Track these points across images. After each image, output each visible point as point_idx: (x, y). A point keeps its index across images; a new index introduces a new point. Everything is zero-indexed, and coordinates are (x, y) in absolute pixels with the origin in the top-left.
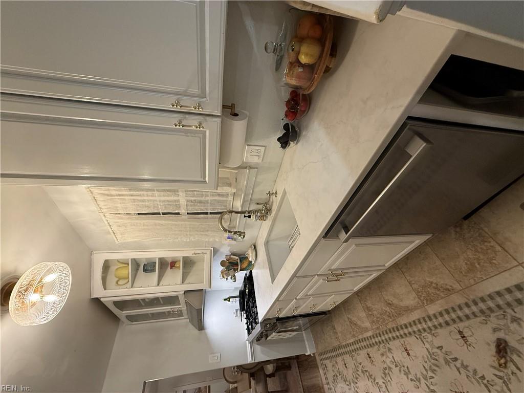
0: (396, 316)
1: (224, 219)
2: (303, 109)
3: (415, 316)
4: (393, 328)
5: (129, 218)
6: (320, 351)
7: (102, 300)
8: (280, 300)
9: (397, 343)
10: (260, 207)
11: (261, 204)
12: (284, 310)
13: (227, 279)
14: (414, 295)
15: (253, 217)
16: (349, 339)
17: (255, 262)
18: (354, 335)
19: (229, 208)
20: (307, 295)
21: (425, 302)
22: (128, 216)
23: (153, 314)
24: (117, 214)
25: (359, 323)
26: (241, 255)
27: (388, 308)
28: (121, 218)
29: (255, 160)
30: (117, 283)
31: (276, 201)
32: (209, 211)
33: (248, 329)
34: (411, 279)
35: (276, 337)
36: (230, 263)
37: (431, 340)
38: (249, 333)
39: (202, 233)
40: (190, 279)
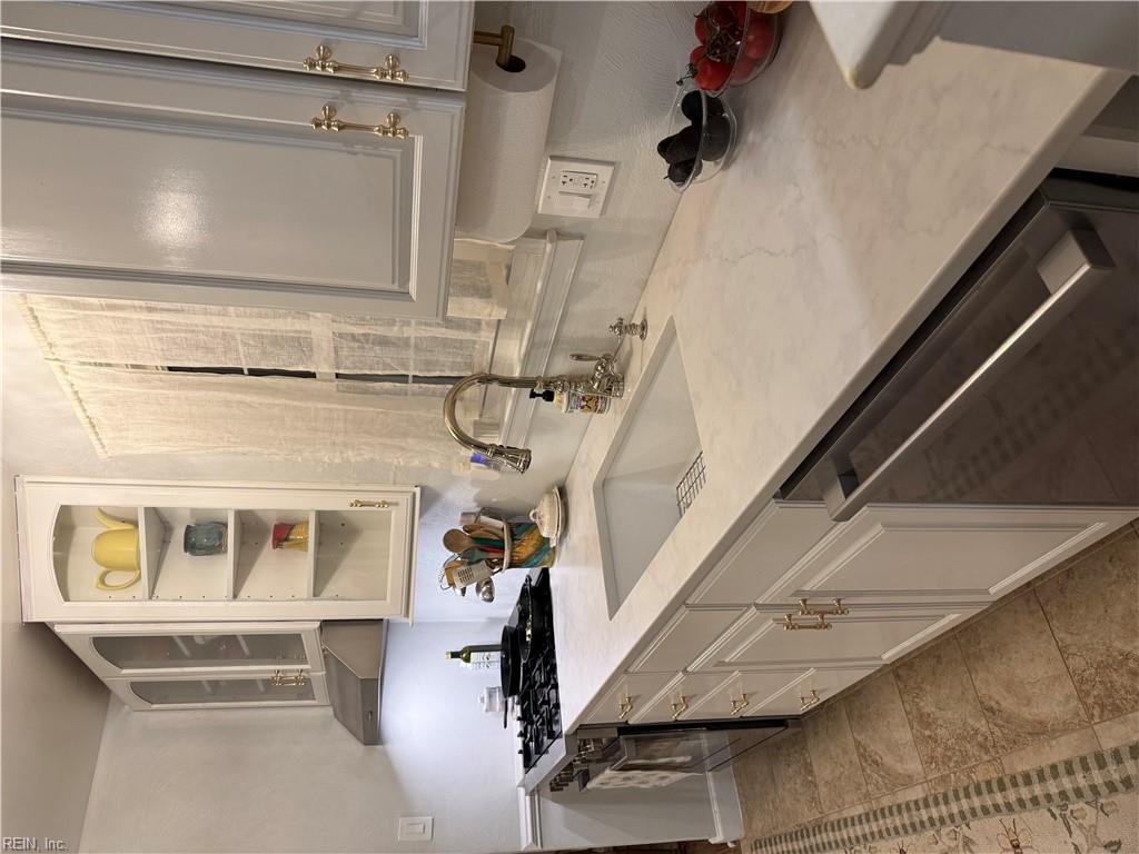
0: (1003, 747)
1: (462, 399)
2: (752, 54)
3: (1060, 750)
4: (988, 783)
5: (140, 381)
6: (758, 835)
7: (58, 629)
8: (631, 670)
9: (993, 823)
10: (588, 366)
11: (591, 359)
12: (646, 702)
13: (464, 591)
14: (1069, 688)
15: (561, 398)
16: (853, 804)
17: (561, 540)
18: (867, 796)
19: (481, 364)
20: (722, 663)
21: (1096, 712)
22: (138, 374)
23: (215, 684)
24: (101, 365)
25: (888, 760)
26: (513, 515)
27: (984, 722)
28: (115, 380)
29: (576, 209)
30: (102, 580)
31: (641, 353)
32: (411, 373)
33: (526, 752)
34: (1069, 639)
35: (614, 781)
36: (476, 539)
37: (1094, 822)
38: (528, 764)
39: (388, 441)
40: (340, 582)
